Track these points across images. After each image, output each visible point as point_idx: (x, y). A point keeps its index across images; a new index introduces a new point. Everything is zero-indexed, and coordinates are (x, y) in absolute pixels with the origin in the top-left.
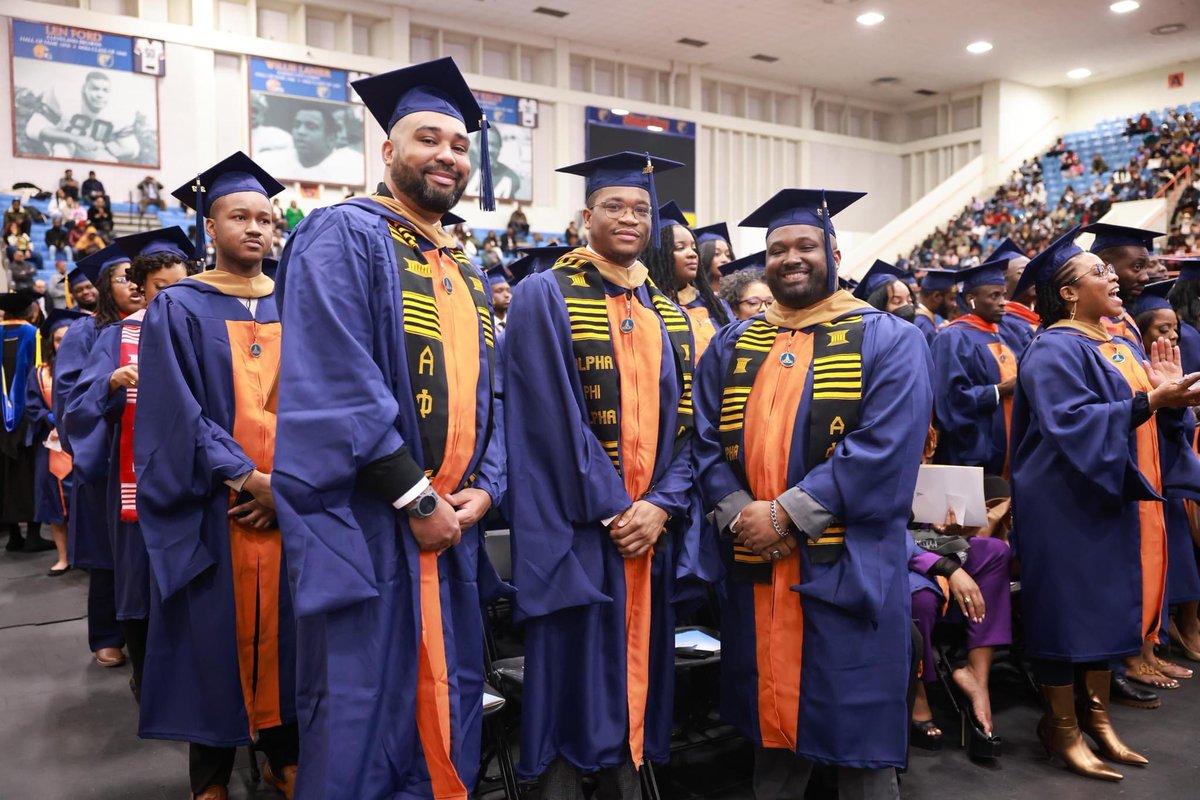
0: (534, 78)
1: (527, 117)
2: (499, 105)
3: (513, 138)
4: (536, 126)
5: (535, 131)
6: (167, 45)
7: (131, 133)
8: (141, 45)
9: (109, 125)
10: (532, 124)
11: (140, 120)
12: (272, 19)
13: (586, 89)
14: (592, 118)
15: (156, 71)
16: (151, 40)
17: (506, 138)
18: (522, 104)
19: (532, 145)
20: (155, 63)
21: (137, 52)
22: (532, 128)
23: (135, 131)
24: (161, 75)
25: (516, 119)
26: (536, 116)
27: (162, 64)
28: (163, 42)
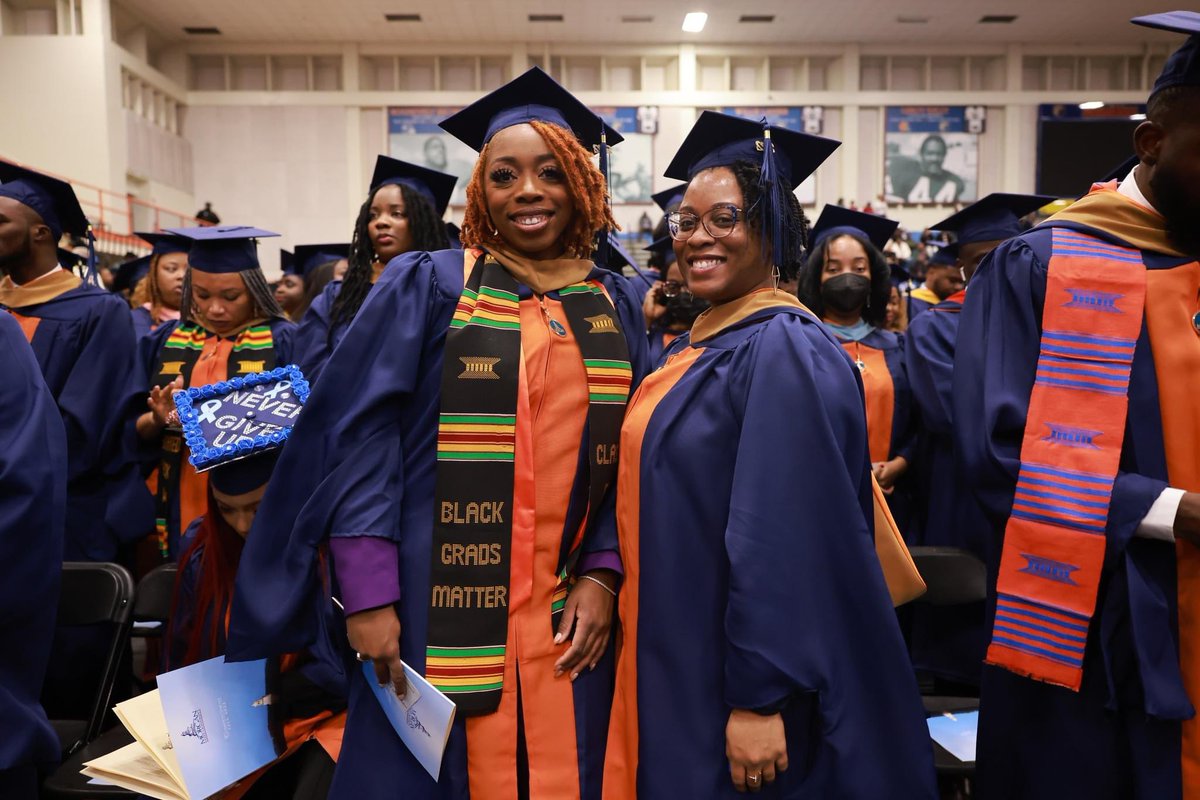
0: (985, 86)
1: (975, 123)
2: (946, 116)
3: (959, 145)
4: (984, 130)
5: (982, 137)
6: (661, 110)
7: (633, 180)
8: (642, 112)
9: (619, 175)
10: (979, 129)
11: (640, 169)
12: (743, 75)
13: (1042, 87)
14: (1045, 115)
15: (652, 130)
16: (648, 107)
17: (951, 146)
18: (969, 113)
19: (978, 150)
20: (651, 124)
21: (638, 118)
22: (978, 134)
23: (637, 178)
24: (655, 133)
25: (962, 126)
26: (984, 123)
27: (657, 124)
28: (657, 107)
